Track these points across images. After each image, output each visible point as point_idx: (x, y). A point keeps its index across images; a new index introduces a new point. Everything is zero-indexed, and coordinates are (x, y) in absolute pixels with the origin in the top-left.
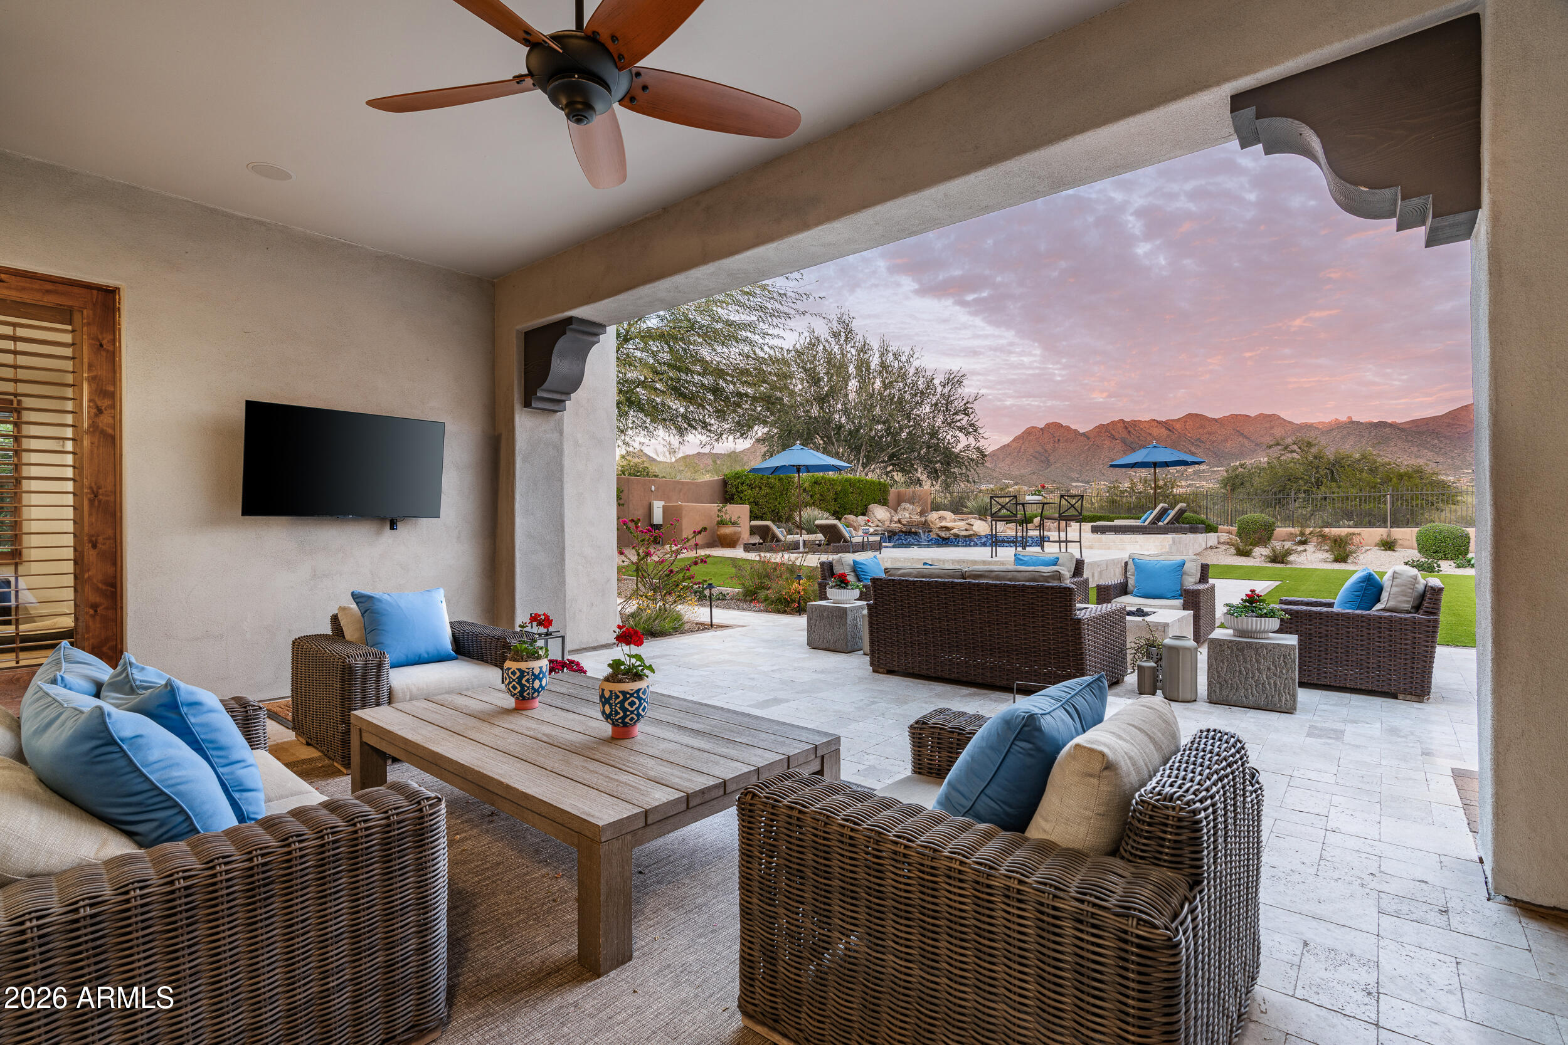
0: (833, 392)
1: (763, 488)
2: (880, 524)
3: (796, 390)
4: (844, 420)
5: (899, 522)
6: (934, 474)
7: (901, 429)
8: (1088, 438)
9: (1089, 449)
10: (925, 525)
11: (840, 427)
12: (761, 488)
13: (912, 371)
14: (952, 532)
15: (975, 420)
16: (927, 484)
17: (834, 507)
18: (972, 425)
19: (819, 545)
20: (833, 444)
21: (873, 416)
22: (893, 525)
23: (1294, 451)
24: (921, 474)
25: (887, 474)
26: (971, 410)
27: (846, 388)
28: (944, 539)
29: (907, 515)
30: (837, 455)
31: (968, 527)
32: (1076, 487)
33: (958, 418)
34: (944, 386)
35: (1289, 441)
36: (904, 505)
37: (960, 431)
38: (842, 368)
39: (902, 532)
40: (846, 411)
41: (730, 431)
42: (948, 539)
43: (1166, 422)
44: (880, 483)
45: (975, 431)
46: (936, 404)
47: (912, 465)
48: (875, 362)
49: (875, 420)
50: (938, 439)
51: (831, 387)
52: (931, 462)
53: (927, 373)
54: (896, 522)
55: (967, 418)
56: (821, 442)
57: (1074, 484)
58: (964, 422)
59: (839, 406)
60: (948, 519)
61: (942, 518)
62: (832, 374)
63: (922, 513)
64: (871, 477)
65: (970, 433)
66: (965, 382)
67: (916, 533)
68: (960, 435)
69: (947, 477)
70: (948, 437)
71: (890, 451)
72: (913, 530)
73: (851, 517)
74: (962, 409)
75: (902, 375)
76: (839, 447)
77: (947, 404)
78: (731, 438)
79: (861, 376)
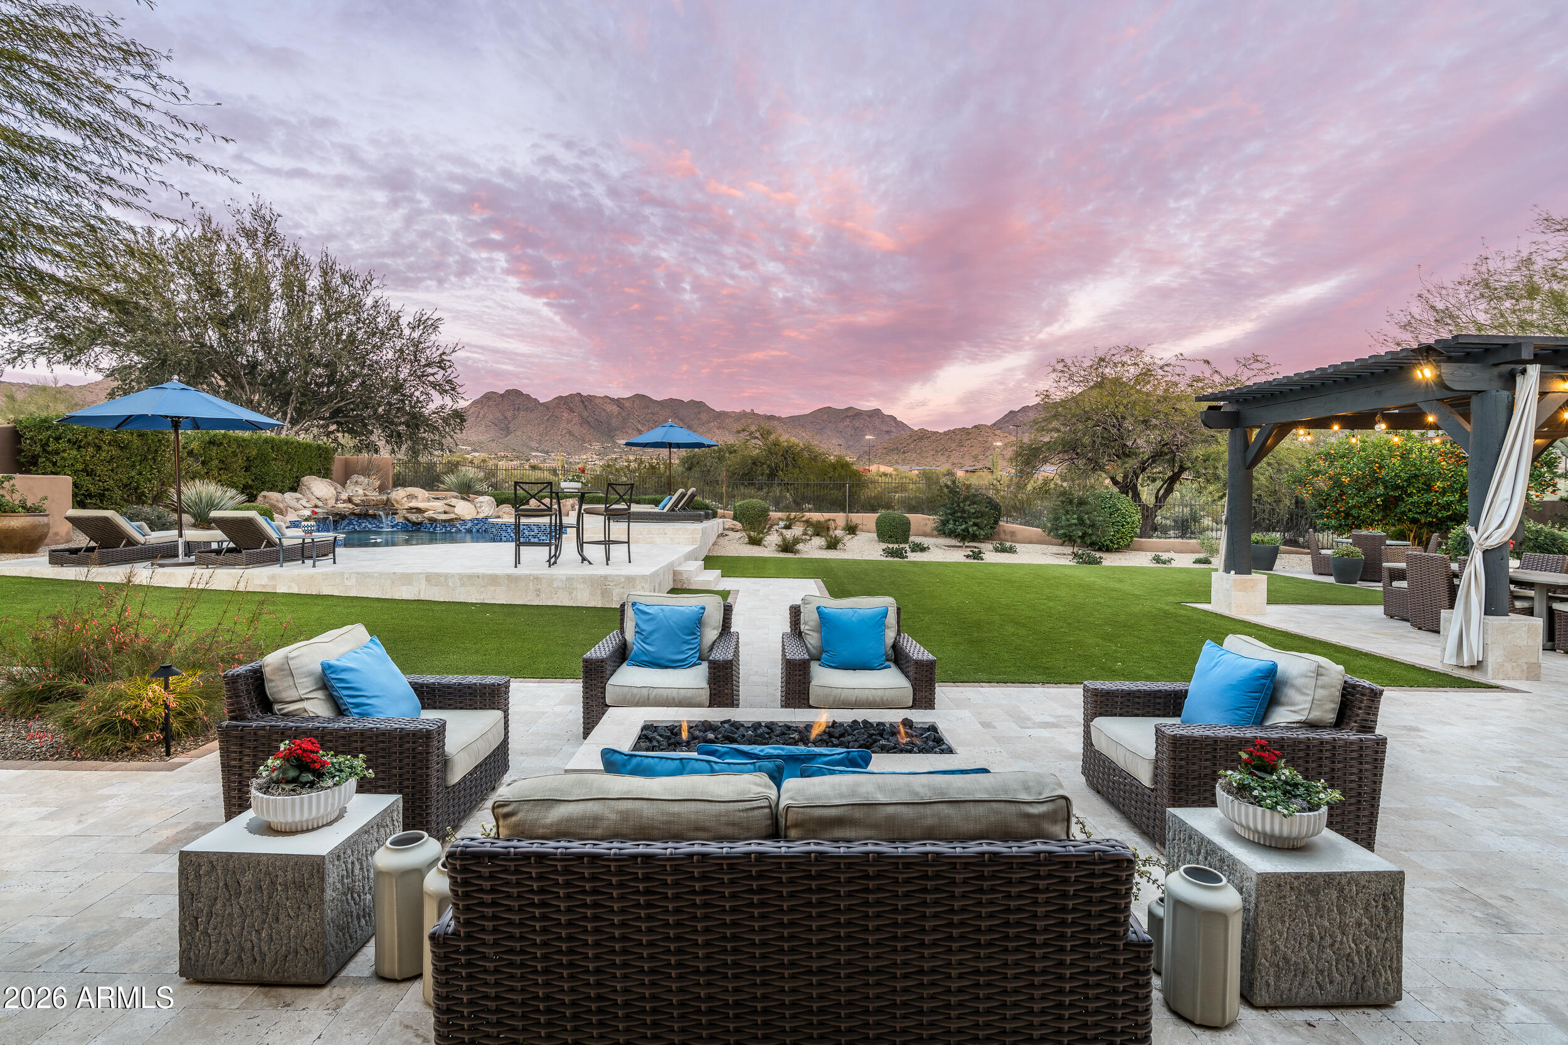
0: (243, 314)
1: (105, 447)
2: (320, 504)
3: (177, 299)
4: (260, 355)
5: (350, 500)
6: (395, 438)
7: (354, 375)
8: (548, 408)
9: (548, 420)
10: (389, 507)
11: (253, 365)
12: (99, 448)
13: (369, 302)
14: (426, 515)
15: (453, 376)
16: (385, 453)
17: (243, 479)
18: (449, 382)
19: (218, 552)
20: (243, 388)
21: (311, 355)
22: (340, 505)
23: (757, 438)
24: (377, 437)
25: (328, 434)
26: (448, 364)
27: (266, 310)
28: (414, 524)
29: (361, 492)
30: (250, 404)
31: (447, 508)
32: (536, 456)
33: (430, 370)
34: (413, 329)
35: (753, 428)
36: (355, 477)
37: (434, 388)
38: (260, 281)
39: (354, 514)
40: (265, 344)
41: (40, 350)
42: (420, 523)
43: (618, 400)
44: (319, 447)
45: (453, 389)
46: (401, 351)
47: (365, 425)
48: (314, 282)
49: (312, 360)
50: (404, 395)
51: (241, 306)
52: (392, 423)
53: (392, 308)
54: (344, 502)
55: (442, 372)
56: (222, 383)
57: (534, 454)
58: (439, 377)
59: (254, 335)
60: (420, 498)
61: (411, 497)
62: (242, 289)
63: (382, 489)
64: (303, 438)
65: (446, 391)
66: (441, 328)
67: (374, 516)
68: (432, 392)
69: (415, 443)
70: (417, 394)
71: (334, 404)
72: (371, 512)
73: (274, 496)
74: (438, 359)
75: (355, 305)
76: (253, 393)
77: (415, 352)
78: (42, 360)
79: (292, 297)
